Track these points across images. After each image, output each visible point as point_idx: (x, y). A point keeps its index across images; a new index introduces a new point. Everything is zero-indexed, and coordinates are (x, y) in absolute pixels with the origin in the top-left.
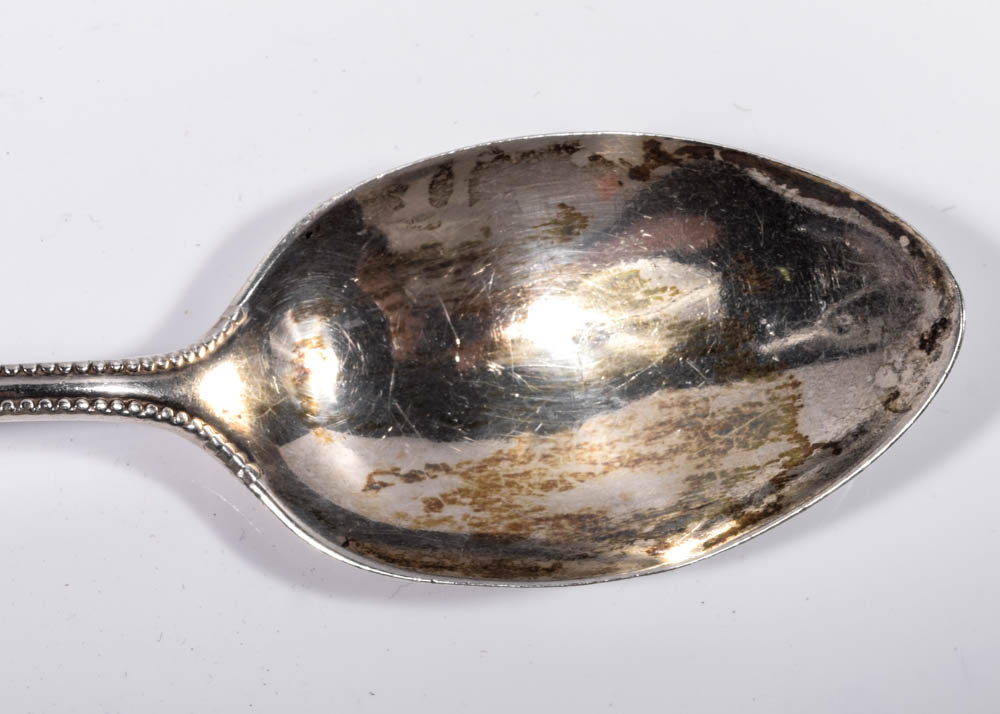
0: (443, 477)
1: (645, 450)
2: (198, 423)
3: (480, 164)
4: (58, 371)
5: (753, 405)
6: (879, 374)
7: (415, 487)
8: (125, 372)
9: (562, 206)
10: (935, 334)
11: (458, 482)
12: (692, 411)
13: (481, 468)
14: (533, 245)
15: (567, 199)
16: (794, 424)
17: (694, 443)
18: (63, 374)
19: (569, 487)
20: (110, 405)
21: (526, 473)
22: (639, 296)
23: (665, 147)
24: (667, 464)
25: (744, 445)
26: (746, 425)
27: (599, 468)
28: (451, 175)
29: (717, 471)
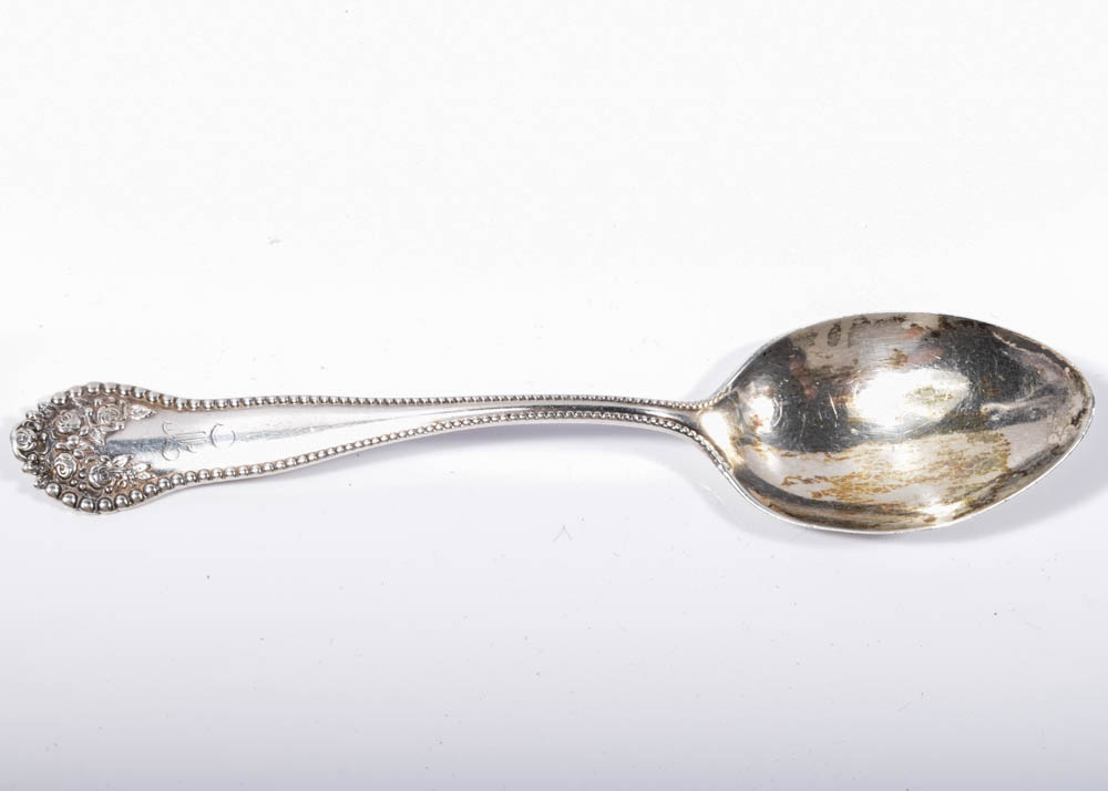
0: (823, 482)
1: (928, 475)
2: (700, 438)
3: (854, 325)
4: (633, 402)
5: (985, 454)
6: (1050, 438)
7: (809, 486)
8: (666, 406)
9: (896, 350)
10: (1079, 416)
11: (830, 485)
12: (954, 457)
13: (843, 480)
14: (878, 370)
15: (897, 346)
16: (1006, 463)
17: (953, 472)
18: (636, 403)
19: (887, 491)
20: (657, 421)
21: (866, 484)
22: (932, 398)
23: (949, 321)
24: (939, 482)
25: (979, 473)
26: (981, 464)
27: (903, 484)
28: (839, 330)
29: (964, 485)
